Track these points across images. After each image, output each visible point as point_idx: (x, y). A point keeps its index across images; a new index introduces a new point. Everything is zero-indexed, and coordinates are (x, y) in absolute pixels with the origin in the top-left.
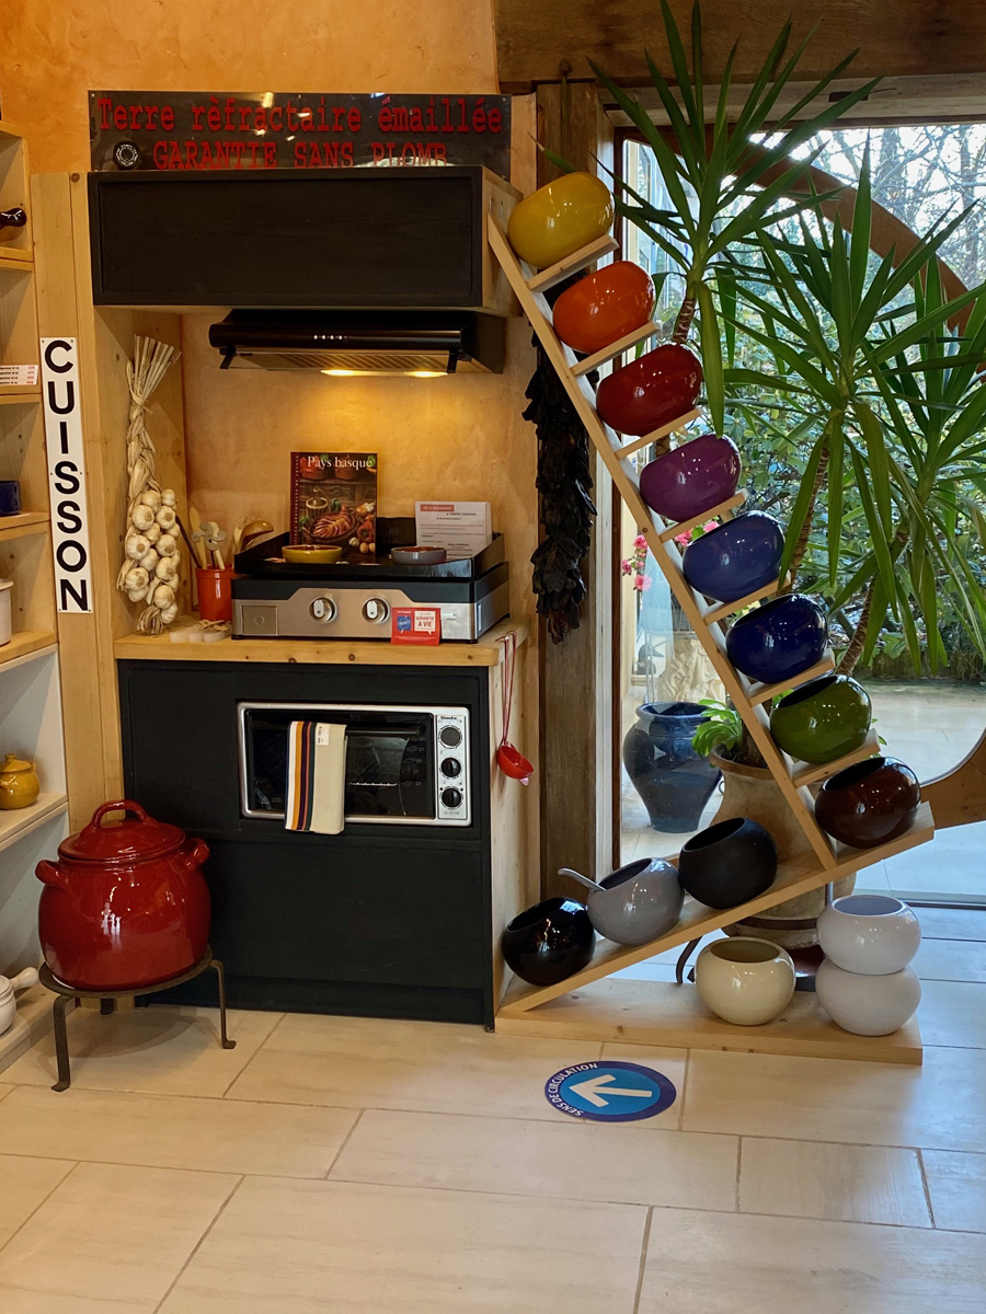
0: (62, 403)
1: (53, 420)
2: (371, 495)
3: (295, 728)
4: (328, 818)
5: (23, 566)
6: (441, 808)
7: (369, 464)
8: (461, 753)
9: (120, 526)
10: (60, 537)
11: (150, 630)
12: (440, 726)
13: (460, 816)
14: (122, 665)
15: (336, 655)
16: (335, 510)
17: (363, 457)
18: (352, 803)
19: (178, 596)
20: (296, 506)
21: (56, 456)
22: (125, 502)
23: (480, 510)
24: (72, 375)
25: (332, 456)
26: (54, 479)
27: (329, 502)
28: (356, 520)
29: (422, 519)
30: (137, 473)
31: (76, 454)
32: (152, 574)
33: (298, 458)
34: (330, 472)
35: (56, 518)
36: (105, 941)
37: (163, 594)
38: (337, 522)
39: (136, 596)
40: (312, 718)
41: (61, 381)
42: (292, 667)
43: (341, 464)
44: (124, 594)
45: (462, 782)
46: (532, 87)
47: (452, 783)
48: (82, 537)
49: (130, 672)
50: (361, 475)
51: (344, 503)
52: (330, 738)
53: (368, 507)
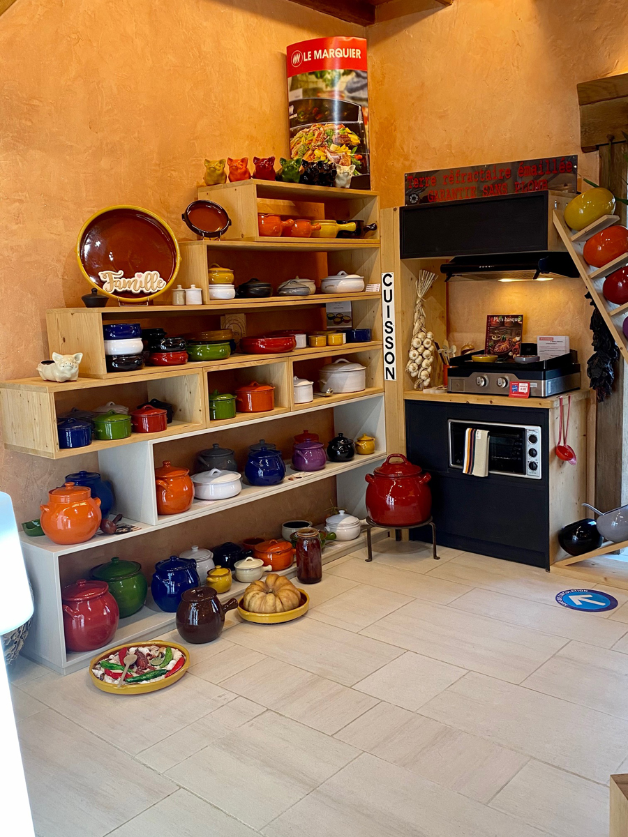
0: (388, 298)
1: (385, 304)
2: (520, 334)
3: (468, 431)
4: (480, 470)
5: (373, 361)
6: (528, 470)
7: (519, 320)
8: (538, 446)
9: (407, 346)
10: (386, 351)
11: (419, 388)
12: (528, 434)
13: (537, 474)
14: (407, 402)
15: (485, 401)
16: (504, 340)
17: (517, 317)
18: (492, 464)
19: (430, 376)
20: (488, 338)
21: (385, 319)
22: (411, 336)
23: (565, 338)
24: (392, 287)
25: (503, 317)
26: (385, 328)
27: (501, 337)
28: (512, 344)
29: (540, 344)
30: (417, 325)
31: (392, 319)
32: (420, 366)
33: (489, 317)
34: (502, 324)
35: (385, 343)
36: (387, 508)
37: (423, 374)
38: (504, 346)
39: (413, 375)
40: (475, 427)
41: (388, 289)
42: (468, 405)
43: (507, 320)
44: (409, 373)
45: (538, 459)
46: (597, 148)
47: (533, 459)
48: (393, 351)
49: (409, 404)
50: (516, 325)
51: (508, 337)
52: (482, 435)
53: (518, 339)
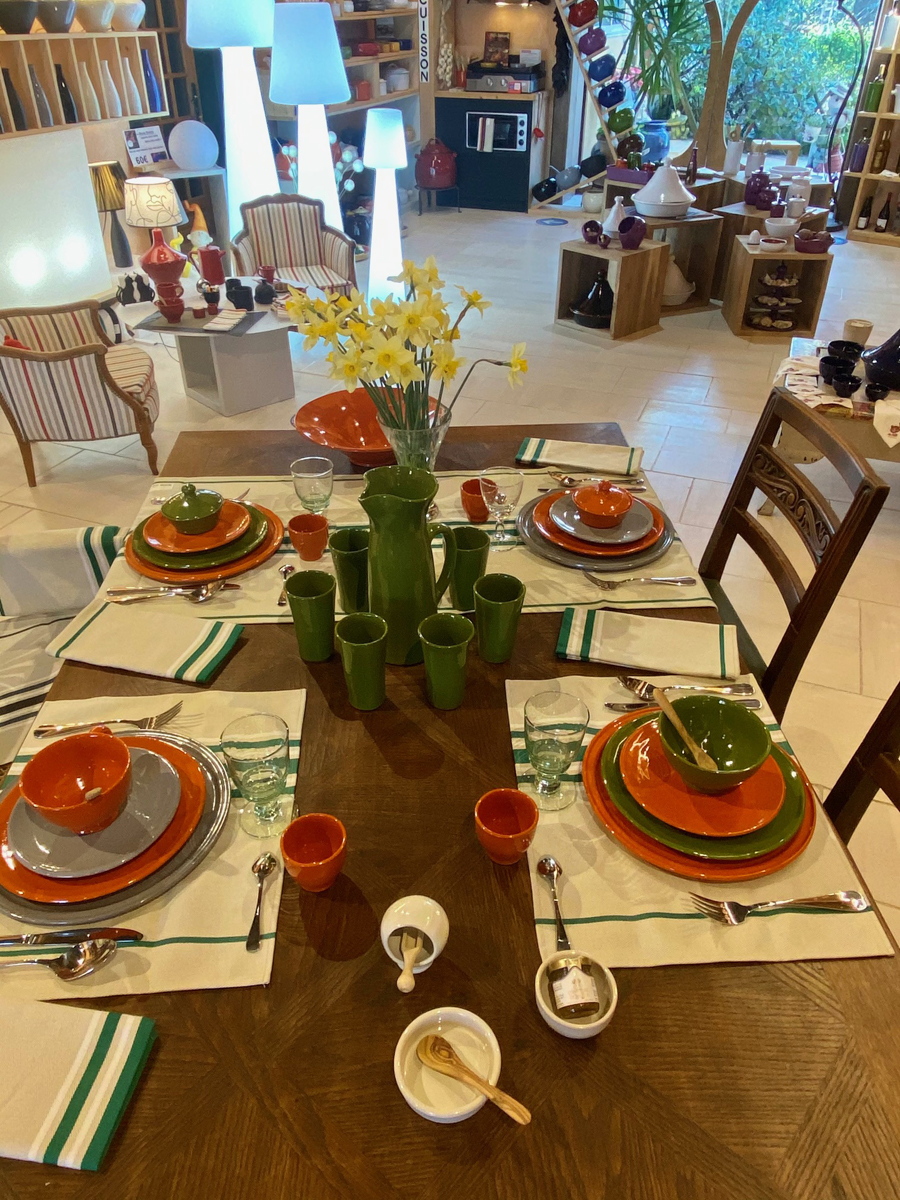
0: (423, 15)
1: (421, 20)
2: (508, 47)
3: (481, 119)
4: (488, 148)
5: (412, 66)
6: (518, 145)
7: (507, 36)
8: (525, 128)
9: (437, 55)
10: (421, 58)
11: (443, 89)
12: (519, 120)
13: (521, 148)
14: (436, 98)
15: (492, 97)
16: (497, 52)
17: (506, 34)
18: (496, 143)
19: (452, 79)
20: (486, 50)
21: (421, 32)
22: (439, 47)
23: (538, 52)
24: (427, 5)
25: (497, 33)
26: (421, 39)
27: (495, 49)
28: (503, 55)
29: (522, 56)
30: (442, 38)
31: (427, 32)
32: (445, 70)
33: (488, 34)
34: (496, 38)
35: (421, 52)
36: (431, 176)
37: (448, 77)
38: (497, 56)
39: (441, 78)
40: (485, 117)
41: (423, 7)
42: (481, 100)
43: (500, 36)
44: (437, 76)
45: (524, 138)
47: (521, 138)
48: (427, 58)
49: (438, 100)
50: (504, 41)
51: (500, 49)
52: (490, 122)
53: (507, 51)
